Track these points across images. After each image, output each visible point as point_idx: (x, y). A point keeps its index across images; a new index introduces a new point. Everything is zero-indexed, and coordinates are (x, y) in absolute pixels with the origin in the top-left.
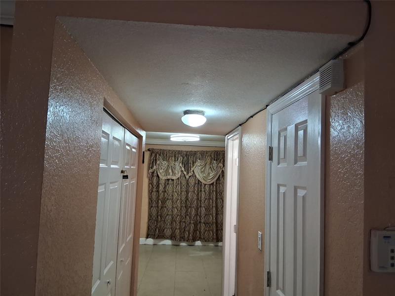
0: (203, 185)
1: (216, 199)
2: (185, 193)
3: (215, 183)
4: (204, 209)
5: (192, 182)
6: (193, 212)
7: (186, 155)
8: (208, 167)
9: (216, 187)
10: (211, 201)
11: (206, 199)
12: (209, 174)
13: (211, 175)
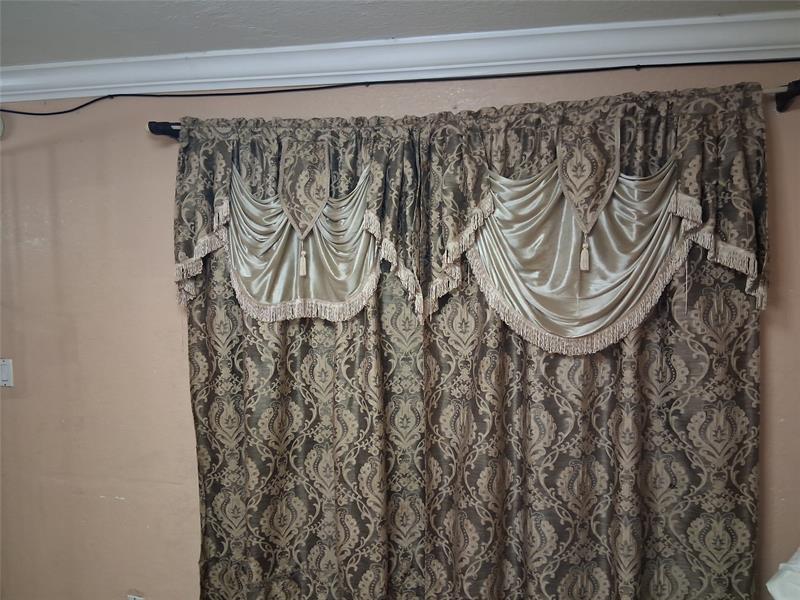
0: (539, 364)
1: (643, 456)
2: (420, 406)
3: (629, 350)
4: (548, 529)
5: (459, 331)
6: (473, 547)
7: (411, 148)
8: (571, 224)
9: (641, 375)
10: (600, 471)
11: (562, 461)
12: (582, 277)
13: (596, 285)
